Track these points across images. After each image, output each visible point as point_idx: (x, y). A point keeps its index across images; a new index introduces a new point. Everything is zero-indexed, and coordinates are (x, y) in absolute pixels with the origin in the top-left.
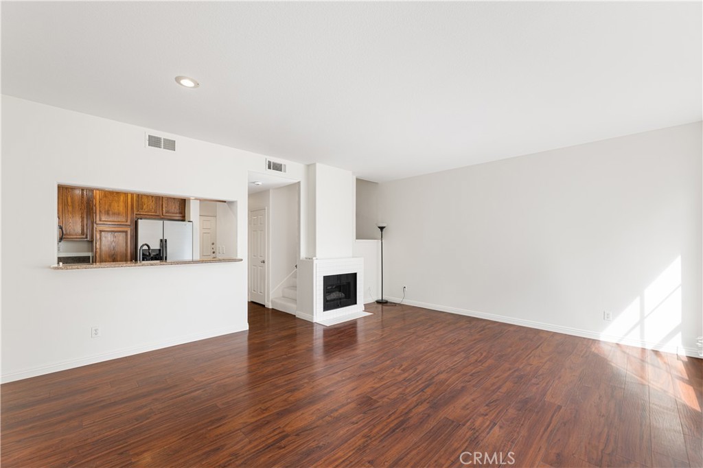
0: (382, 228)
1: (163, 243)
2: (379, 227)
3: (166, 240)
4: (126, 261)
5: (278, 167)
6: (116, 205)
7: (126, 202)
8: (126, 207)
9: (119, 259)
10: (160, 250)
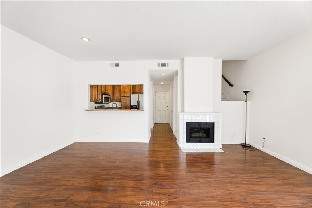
0: (246, 93)
1: (138, 102)
2: (244, 92)
3: (139, 102)
4: (129, 109)
5: (163, 65)
6: (126, 90)
7: (129, 88)
8: (129, 90)
9: (127, 108)
10: (137, 105)
